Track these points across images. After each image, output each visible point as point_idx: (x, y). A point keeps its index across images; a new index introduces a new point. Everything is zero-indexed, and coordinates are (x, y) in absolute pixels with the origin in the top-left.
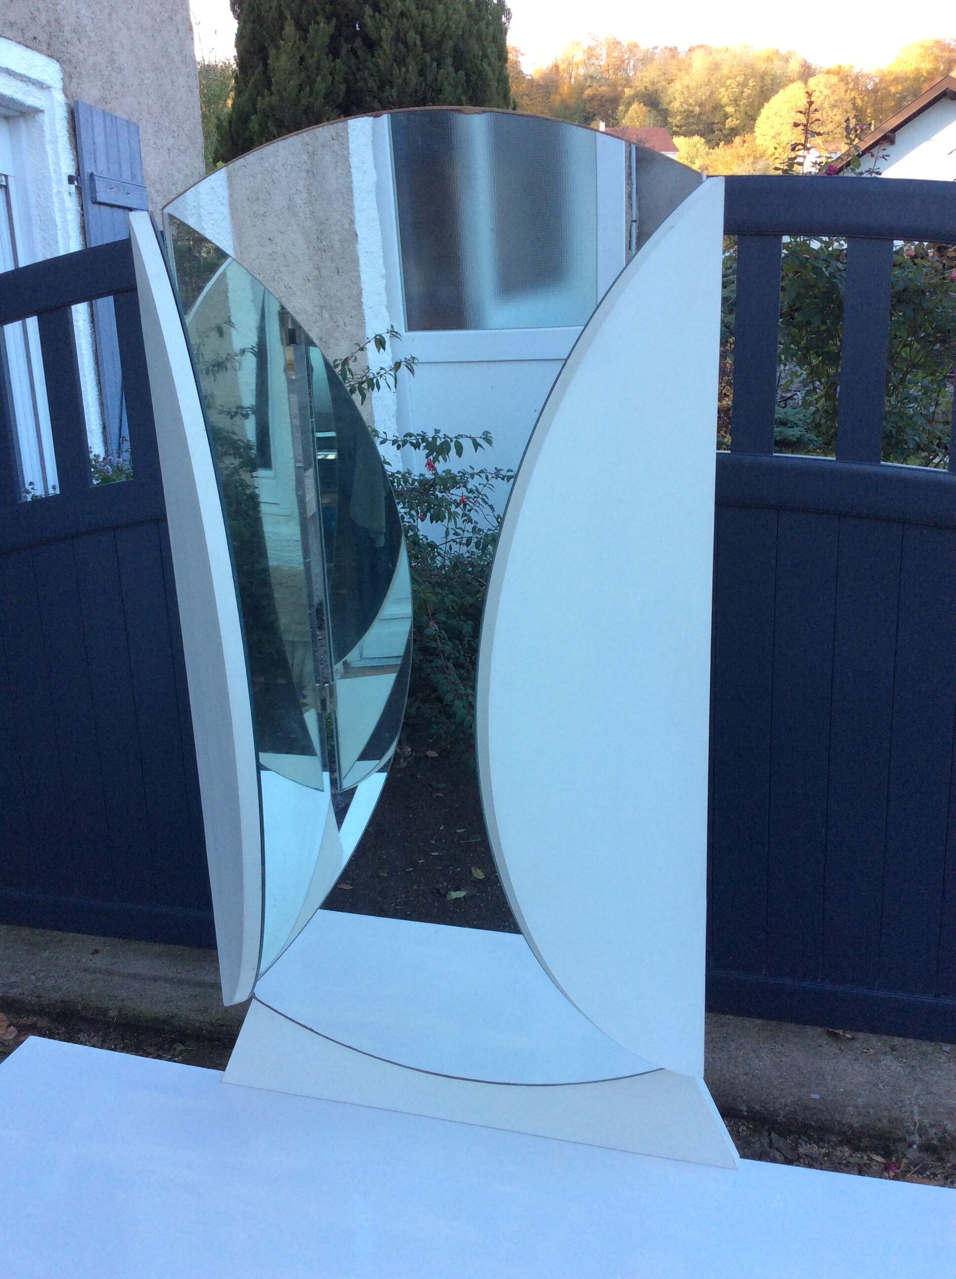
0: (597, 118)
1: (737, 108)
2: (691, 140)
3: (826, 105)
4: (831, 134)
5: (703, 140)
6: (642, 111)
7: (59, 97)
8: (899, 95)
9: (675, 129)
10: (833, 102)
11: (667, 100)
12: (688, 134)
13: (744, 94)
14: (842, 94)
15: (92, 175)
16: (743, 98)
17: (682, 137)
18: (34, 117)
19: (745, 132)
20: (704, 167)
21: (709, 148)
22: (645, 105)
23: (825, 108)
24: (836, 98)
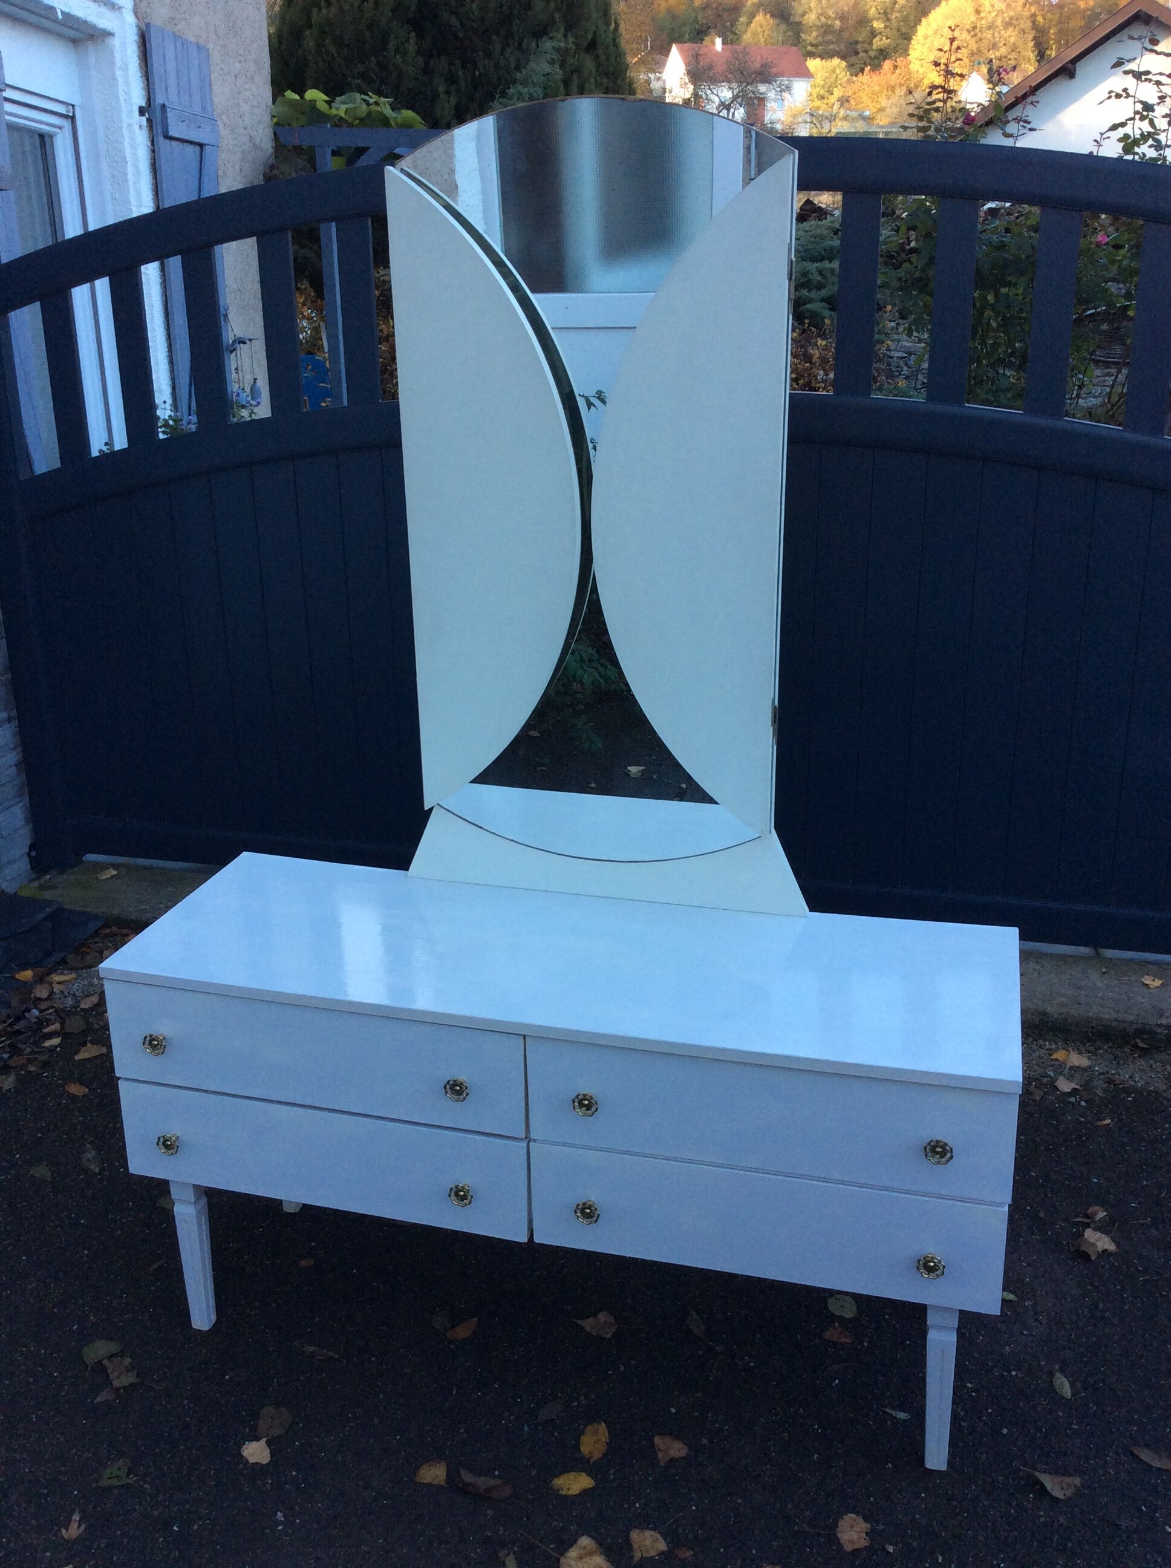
0: (712, 31)
1: (888, 23)
2: (828, 62)
3: (999, 22)
4: (1003, 60)
5: (844, 64)
6: (768, 24)
7: (130, 19)
8: (1090, 12)
9: (809, 48)
10: (1007, 19)
11: (800, 11)
12: (825, 55)
13: (896, 6)
14: (1020, 9)
15: (163, 106)
16: (896, 11)
17: (818, 60)
18: (104, 41)
19: (897, 55)
20: (844, 99)
21: (851, 75)
22: (772, 16)
23: (998, 27)
24: (1012, 13)
